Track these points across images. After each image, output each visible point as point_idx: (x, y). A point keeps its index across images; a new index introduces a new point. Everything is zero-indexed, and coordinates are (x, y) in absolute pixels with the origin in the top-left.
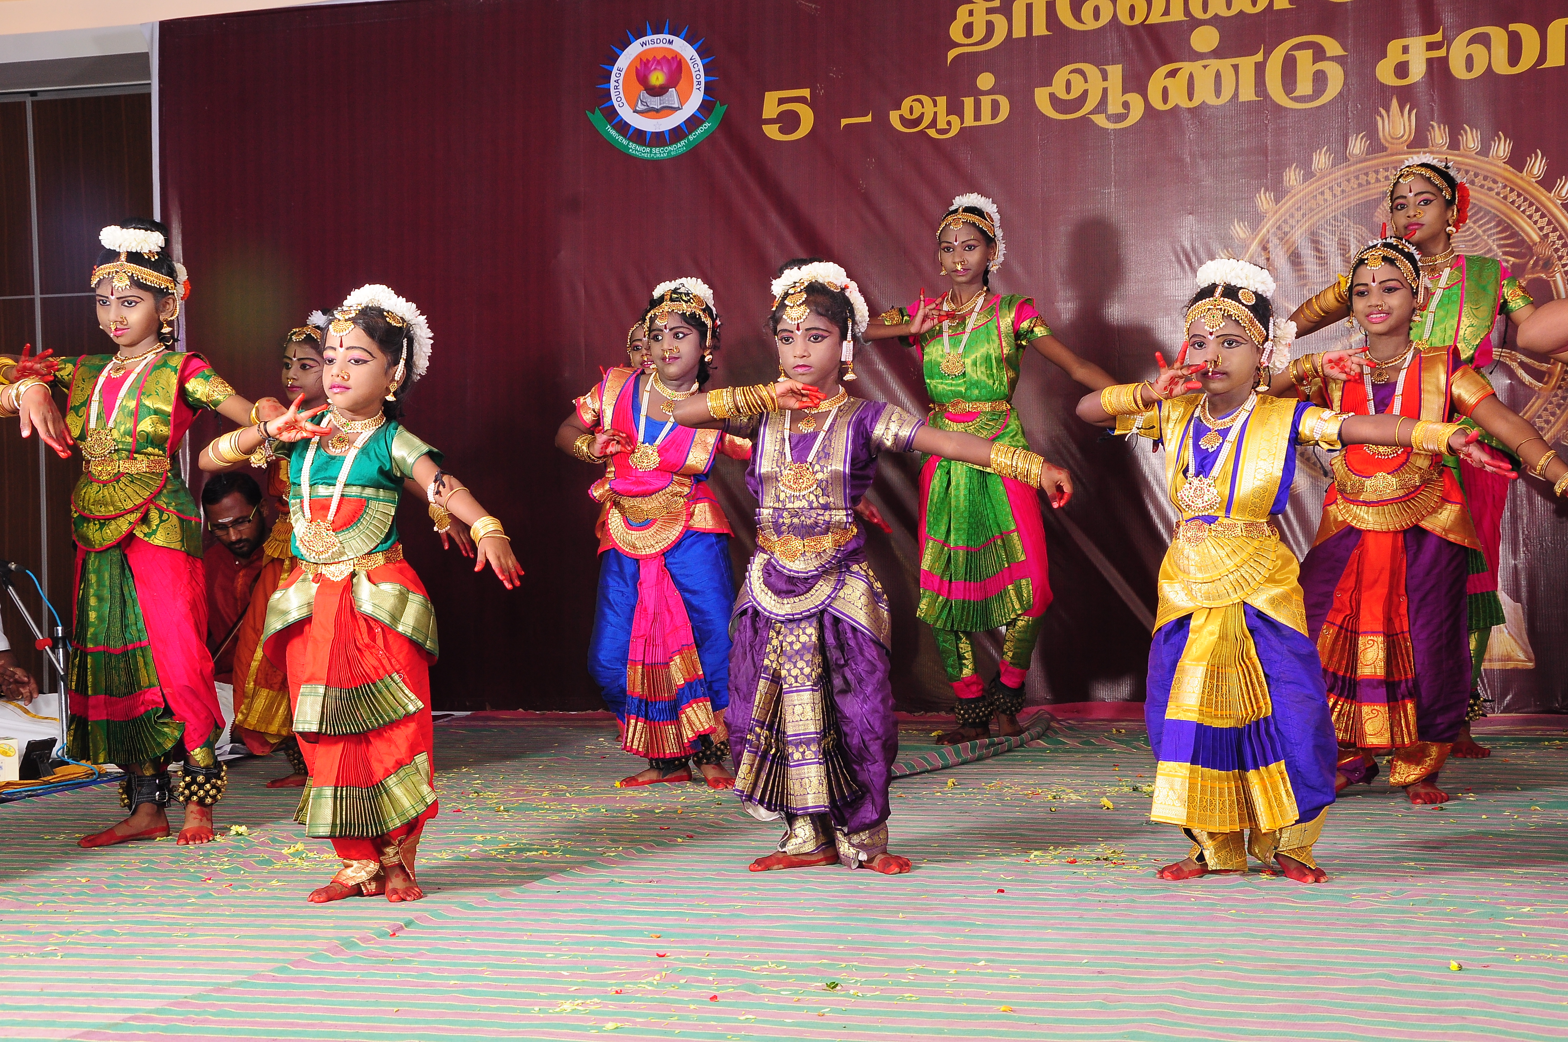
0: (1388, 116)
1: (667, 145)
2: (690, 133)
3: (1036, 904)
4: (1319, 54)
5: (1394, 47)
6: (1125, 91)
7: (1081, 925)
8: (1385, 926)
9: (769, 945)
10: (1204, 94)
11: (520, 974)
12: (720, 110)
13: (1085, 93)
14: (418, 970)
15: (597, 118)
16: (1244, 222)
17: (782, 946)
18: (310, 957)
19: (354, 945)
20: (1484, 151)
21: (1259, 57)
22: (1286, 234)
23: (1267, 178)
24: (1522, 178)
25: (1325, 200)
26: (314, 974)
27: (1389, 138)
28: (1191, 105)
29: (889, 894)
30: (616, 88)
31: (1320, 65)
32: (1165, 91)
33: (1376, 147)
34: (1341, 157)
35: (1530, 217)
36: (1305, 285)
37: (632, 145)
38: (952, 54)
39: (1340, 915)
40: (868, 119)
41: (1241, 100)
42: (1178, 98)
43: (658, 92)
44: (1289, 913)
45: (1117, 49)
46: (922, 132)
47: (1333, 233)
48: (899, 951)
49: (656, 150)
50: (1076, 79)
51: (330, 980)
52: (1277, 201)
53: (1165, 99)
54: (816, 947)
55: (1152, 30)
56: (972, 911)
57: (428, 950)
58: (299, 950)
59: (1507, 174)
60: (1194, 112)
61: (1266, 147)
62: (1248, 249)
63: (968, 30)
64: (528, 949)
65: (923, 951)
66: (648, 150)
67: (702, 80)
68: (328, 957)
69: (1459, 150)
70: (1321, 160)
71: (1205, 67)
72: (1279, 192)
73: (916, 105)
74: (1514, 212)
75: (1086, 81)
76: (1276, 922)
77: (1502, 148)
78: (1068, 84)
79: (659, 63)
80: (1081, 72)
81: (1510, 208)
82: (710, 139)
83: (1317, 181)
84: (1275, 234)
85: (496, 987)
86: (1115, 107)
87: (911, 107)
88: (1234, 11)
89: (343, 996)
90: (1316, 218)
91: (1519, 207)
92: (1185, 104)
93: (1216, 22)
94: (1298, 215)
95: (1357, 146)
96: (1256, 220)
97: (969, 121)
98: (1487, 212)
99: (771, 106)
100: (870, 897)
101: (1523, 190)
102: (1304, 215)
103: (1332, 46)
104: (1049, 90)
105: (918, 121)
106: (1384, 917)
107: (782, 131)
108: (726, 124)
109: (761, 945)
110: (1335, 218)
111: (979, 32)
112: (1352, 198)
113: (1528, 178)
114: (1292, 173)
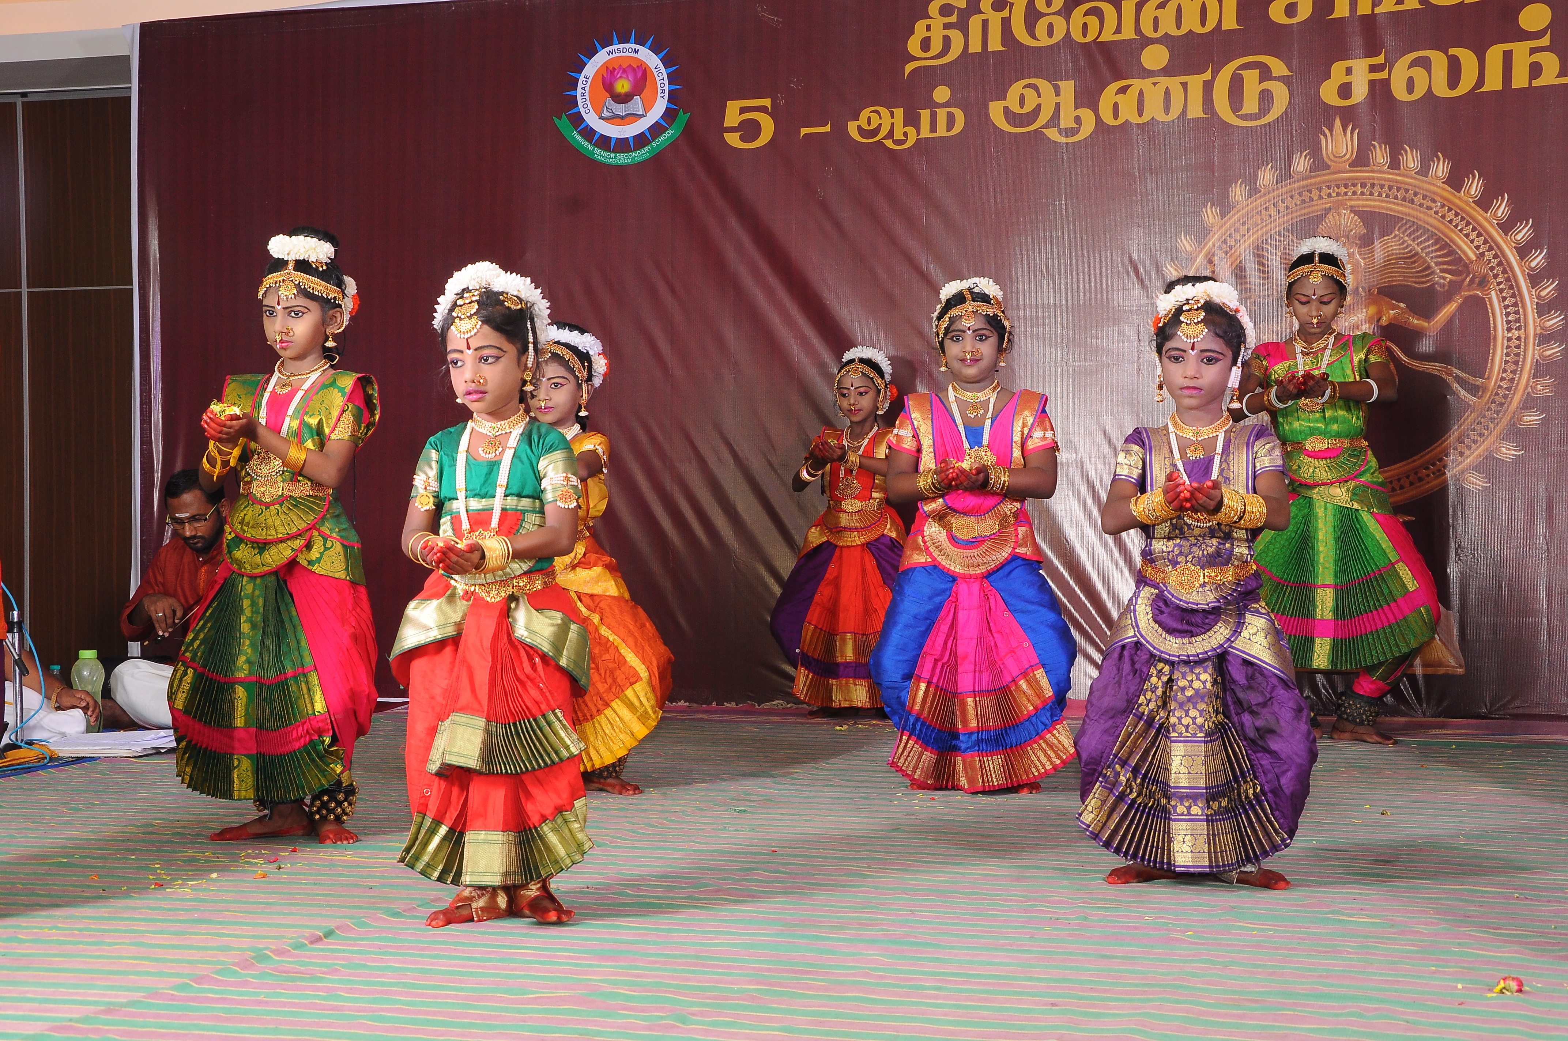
0: (1332, 135)
1: (631, 151)
2: (653, 140)
3: (985, 920)
4: (1266, 74)
5: (1337, 69)
6: (1076, 108)
7: (1032, 946)
8: (1349, 953)
9: (704, 966)
10: (1154, 110)
11: (436, 996)
12: (683, 118)
13: (1039, 107)
14: (328, 990)
15: (563, 124)
16: (1190, 236)
17: (718, 967)
18: (218, 972)
19: (264, 958)
20: (1424, 171)
21: (1207, 76)
22: (1231, 247)
23: (1213, 193)
24: (1460, 198)
25: (1270, 216)
26: (216, 993)
27: (1332, 157)
28: (1140, 121)
29: (832, 906)
30: (583, 95)
31: (1266, 85)
32: (1116, 106)
33: (1319, 164)
34: (1285, 174)
35: (1467, 236)
36: (1249, 298)
37: (597, 151)
38: (909, 67)
39: (1300, 938)
40: (827, 129)
41: (1189, 117)
42: (1129, 113)
43: (623, 99)
44: (1248, 935)
45: (1070, 66)
46: (879, 142)
47: (1277, 247)
48: (840, 975)
49: (620, 156)
50: (1030, 94)
51: (232, 1001)
52: (1223, 216)
53: (1116, 115)
54: (754, 969)
55: (1104, 48)
56: (918, 928)
57: (343, 966)
58: (208, 962)
59: (1446, 194)
60: (1143, 127)
61: (1213, 163)
62: (1194, 262)
63: (925, 44)
64: (450, 966)
65: (866, 975)
66: (613, 155)
67: (666, 88)
68: (235, 972)
69: (1399, 169)
70: (1266, 176)
71: (1155, 84)
72: (1225, 207)
73: (874, 116)
74: (1452, 230)
75: (1039, 96)
76: (1235, 945)
77: (1441, 168)
78: (1022, 98)
79: (624, 71)
80: (1035, 87)
81: (1449, 227)
82: (673, 145)
83: (1262, 197)
84: (1220, 248)
85: (408, 1012)
86: (1066, 121)
87: (869, 118)
88: (1184, 30)
89: (241, 1021)
90: (1260, 233)
91: (1456, 226)
92: (1135, 119)
93: (1166, 40)
94: (1243, 230)
95: (1301, 163)
96: (1202, 234)
97: (925, 133)
98: (1426, 231)
99: (733, 114)
100: (814, 910)
101: (1461, 209)
102: (1249, 230)
103: (1278, 67)
104: (1003, 103)
105: (875, 132)
106: (1346, 941)
107: (742, 139)
108: (688, 131)
109: (696, 965)
110: (1279, 233)
111: (936, 46)
112: (1295, 215)
113: (1465, 198)
114: (1238, 189)
